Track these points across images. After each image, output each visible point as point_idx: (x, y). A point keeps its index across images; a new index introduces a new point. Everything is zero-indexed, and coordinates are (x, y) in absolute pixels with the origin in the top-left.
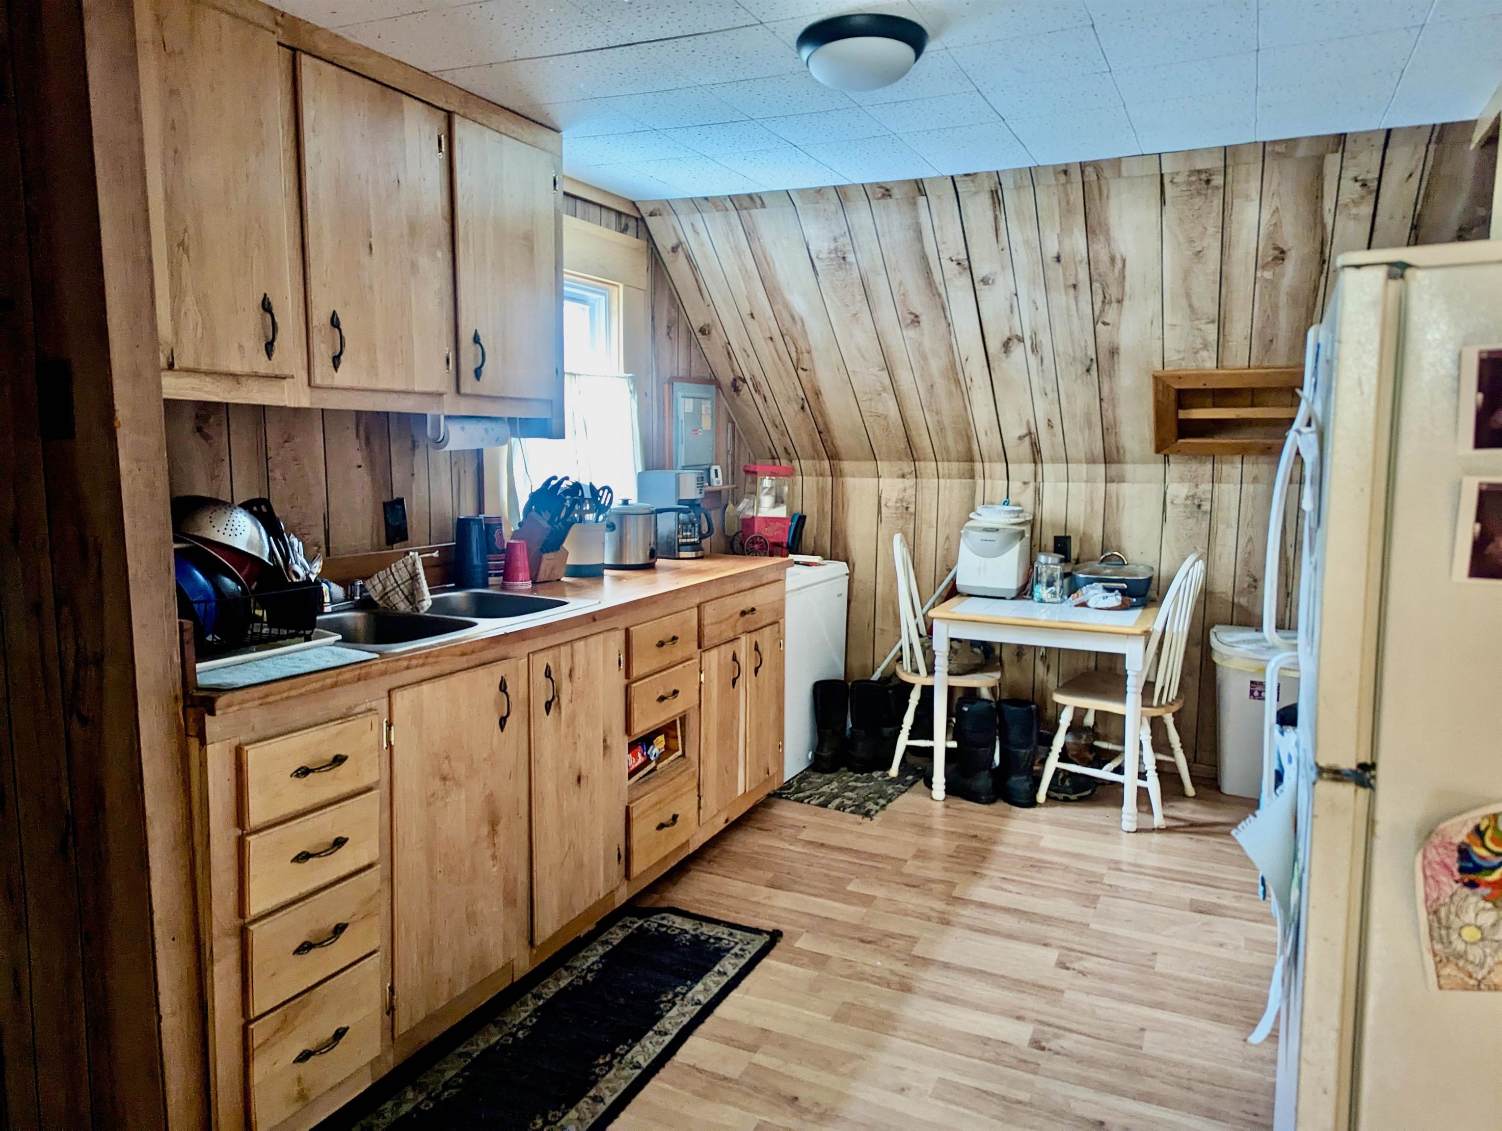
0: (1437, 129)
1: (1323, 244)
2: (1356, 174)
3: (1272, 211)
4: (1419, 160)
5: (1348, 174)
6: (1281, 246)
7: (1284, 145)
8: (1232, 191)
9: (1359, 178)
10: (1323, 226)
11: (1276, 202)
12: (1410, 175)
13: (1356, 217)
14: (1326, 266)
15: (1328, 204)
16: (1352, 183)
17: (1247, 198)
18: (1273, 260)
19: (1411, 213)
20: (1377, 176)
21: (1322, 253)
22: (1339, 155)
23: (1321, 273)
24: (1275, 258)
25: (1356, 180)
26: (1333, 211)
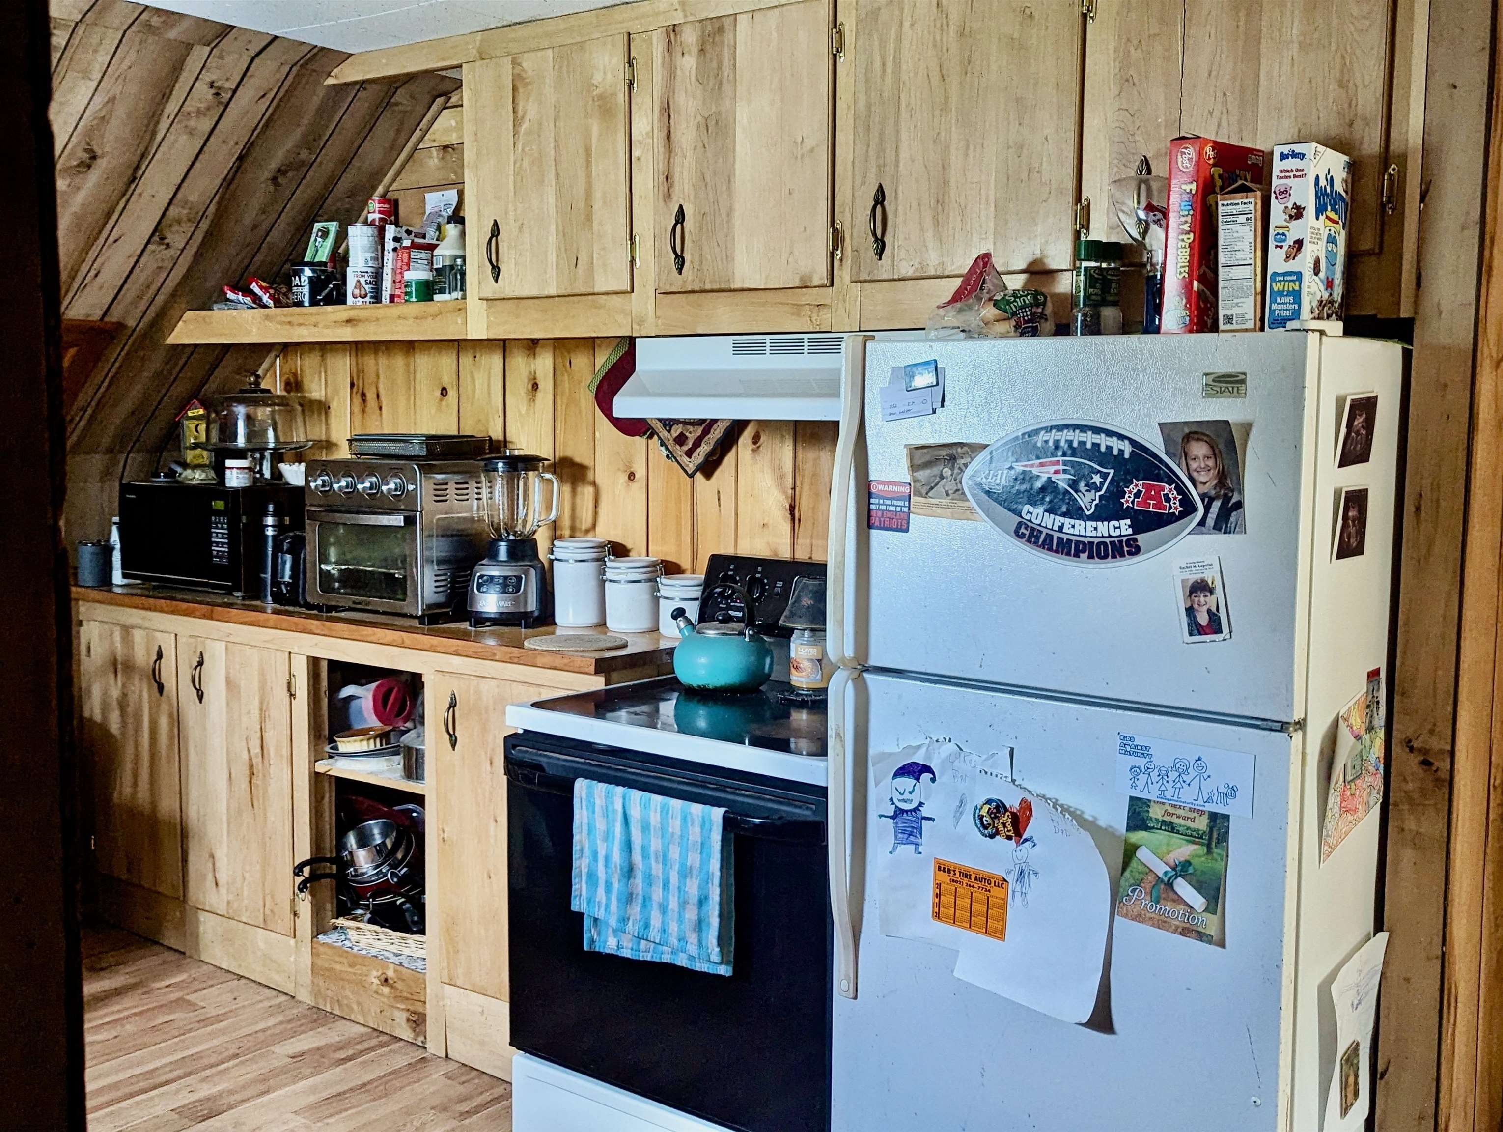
0: (315, 51)
1: (143, 156)
2: (214, 77)
3: (106, 99)
4: (278, 80)
5: (207, 77)
6: (96, 148)
7: (163, 18)
8: (71, 59)
9: (216, 85)
10: (154, 133)
11: (117, 90)
12: (263, 96)
13: (191, 133)
14: (133, 186)
15: (171, 108)
16: (206, 87)
17: (86, 75)
18: (78, 166)
19: (246, 139)
20: (234, 87)
21: (137, 167)
22: (208, 49)
23: (124, 195)
24: (82, 164)
25: (212, 86)
26: (172, 117)
